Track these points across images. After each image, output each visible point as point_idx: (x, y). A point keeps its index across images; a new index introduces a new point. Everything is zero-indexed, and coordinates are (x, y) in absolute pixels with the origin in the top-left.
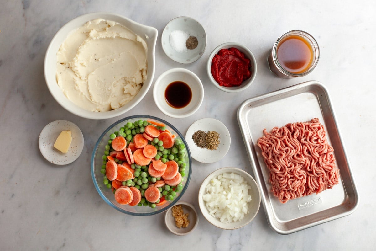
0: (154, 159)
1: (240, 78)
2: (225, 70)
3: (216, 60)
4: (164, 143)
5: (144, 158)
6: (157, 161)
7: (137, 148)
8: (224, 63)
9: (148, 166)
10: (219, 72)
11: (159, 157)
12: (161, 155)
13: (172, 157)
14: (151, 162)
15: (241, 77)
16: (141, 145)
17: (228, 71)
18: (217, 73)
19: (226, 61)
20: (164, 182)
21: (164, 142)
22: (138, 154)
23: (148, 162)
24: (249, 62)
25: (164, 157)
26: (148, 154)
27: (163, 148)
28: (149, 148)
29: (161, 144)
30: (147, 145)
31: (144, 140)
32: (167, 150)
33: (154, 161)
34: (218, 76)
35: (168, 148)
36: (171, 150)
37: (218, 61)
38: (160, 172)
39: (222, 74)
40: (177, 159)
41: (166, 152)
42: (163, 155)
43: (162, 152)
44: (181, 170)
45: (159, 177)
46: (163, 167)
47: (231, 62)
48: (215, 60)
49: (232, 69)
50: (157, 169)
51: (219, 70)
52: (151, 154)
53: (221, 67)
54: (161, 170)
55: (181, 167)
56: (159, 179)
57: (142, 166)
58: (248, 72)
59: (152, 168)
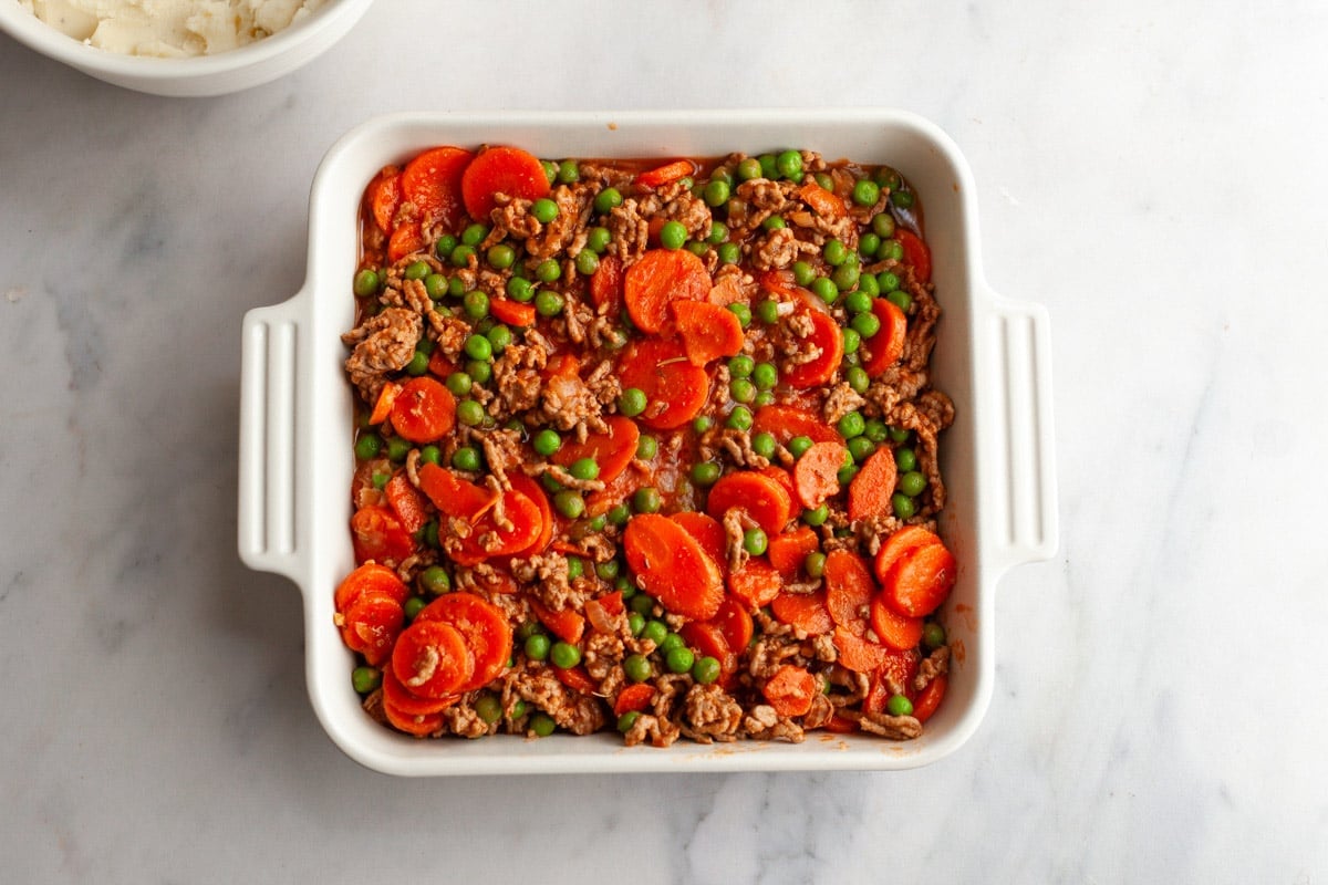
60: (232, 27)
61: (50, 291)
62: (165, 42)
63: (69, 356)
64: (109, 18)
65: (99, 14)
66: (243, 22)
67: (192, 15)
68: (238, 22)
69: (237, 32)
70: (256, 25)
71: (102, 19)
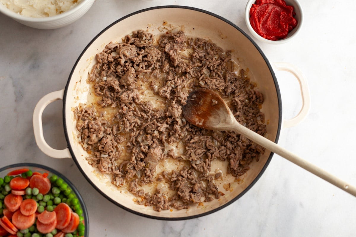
0: (37, 212)
1: (284, 27)
2: (266, 21)
3: (255, 10)
4: (39, 189)
5: (26, 218)
6: (42, 213)
7: (13, 211)
8: (264, 14)
9: (35, 225)
10: (259, 24)
11: (42, 209)
12: (44, 204)
13: (58, 200)
14: (36, 218)
15: (286, 27)
16: (15, 206)
17: (269, 22)
18: (258, 25)
19: (266, 11)
20: (63, 232)
21: (39, 187)
22: (17, 217)
23: (32, 220)
24: (292, 9)
25: (48, 205)
26: (28, 210)
27: (41, 195)
28: (26, 204)
29: (36, 191)
30: (22, 202)
31: (16, 198)
32: (47, 195)
33: (39, 216)
34: (259, 29)
35: (47, 192)
36: (51, 192)
37: (256, 12)
38: (52, 224)
39: (263, 26)
40: (64, 199)
41: (47, 198)
42: (46, 203)
43: (42, 200)
44: (74, 209)
45: (53, 230)
46: (51, 216)
47: (271, 12)
48: (253, 10)
49: (274, 20)
50: (46, 223)
51: (259, 22)
52: (31, 210)
53: (261, 18)
54: (52, 220)
55: (72, 205)
56: (55, 232)
57: (29, 228)
58: (294, 21)
59: (41, 224)
60: (55, 11)
61: (11, 77)
62: (39, 15)
63: (15, 93)
64: (25, 8)
65: (23, 8)
66: (58, 10)
67: (46, 8)
68: (57, 10)
69: (57, 13)
70: (61, 10)
71: (23, 9)
